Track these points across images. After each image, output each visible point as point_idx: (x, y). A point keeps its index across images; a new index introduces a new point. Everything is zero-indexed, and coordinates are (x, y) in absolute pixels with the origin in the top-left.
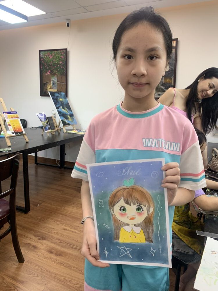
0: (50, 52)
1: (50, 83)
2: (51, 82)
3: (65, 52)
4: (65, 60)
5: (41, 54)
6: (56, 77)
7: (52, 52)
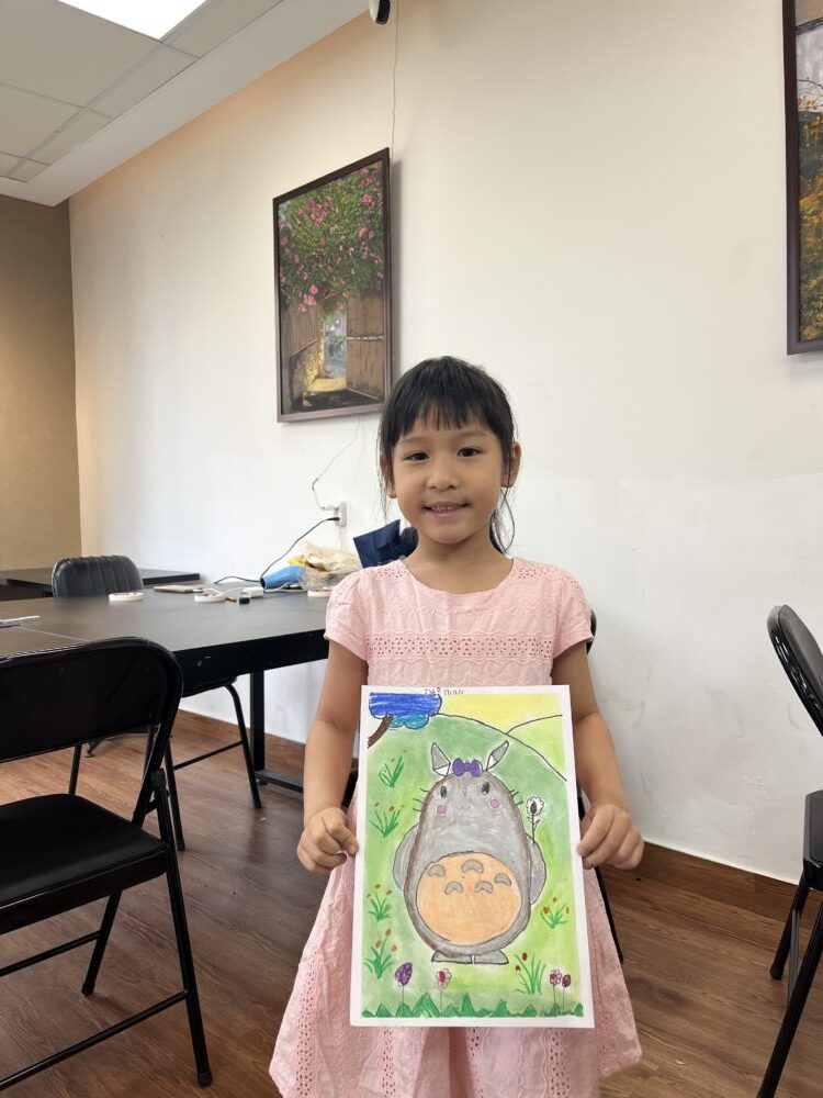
0: (314, 193)
1: (319, 350)
2: (323, 341)
3: (380, 170)
4: (380, 213)
5: (283, 217)
6: (342, 311)
7: (324, 190)
